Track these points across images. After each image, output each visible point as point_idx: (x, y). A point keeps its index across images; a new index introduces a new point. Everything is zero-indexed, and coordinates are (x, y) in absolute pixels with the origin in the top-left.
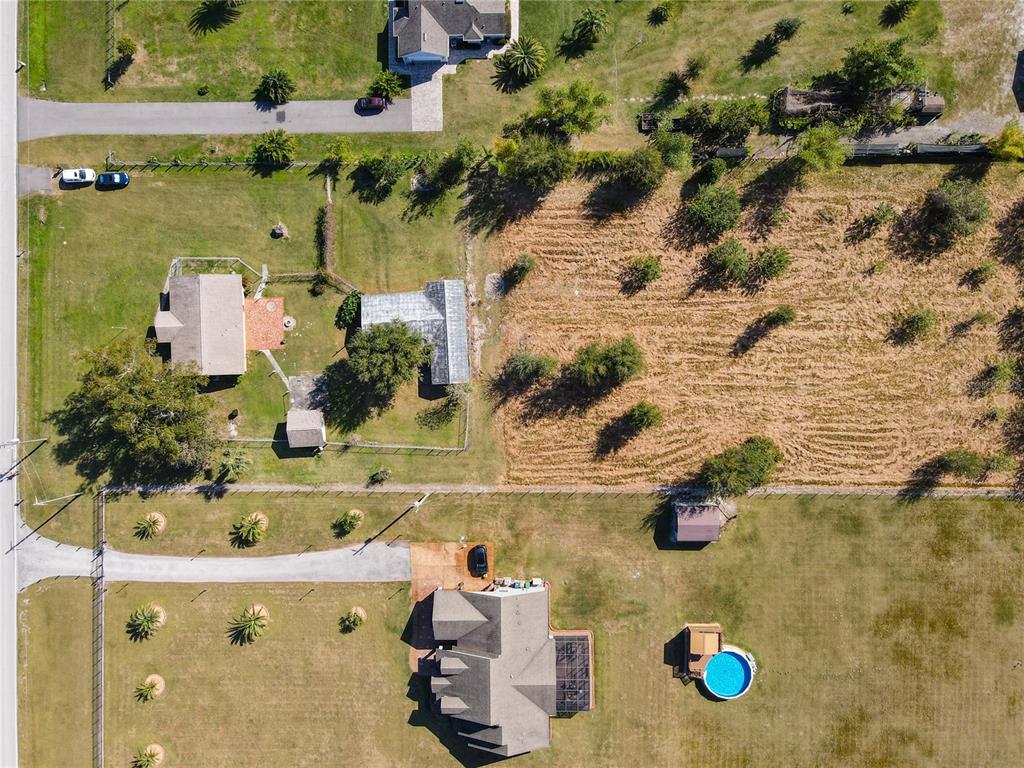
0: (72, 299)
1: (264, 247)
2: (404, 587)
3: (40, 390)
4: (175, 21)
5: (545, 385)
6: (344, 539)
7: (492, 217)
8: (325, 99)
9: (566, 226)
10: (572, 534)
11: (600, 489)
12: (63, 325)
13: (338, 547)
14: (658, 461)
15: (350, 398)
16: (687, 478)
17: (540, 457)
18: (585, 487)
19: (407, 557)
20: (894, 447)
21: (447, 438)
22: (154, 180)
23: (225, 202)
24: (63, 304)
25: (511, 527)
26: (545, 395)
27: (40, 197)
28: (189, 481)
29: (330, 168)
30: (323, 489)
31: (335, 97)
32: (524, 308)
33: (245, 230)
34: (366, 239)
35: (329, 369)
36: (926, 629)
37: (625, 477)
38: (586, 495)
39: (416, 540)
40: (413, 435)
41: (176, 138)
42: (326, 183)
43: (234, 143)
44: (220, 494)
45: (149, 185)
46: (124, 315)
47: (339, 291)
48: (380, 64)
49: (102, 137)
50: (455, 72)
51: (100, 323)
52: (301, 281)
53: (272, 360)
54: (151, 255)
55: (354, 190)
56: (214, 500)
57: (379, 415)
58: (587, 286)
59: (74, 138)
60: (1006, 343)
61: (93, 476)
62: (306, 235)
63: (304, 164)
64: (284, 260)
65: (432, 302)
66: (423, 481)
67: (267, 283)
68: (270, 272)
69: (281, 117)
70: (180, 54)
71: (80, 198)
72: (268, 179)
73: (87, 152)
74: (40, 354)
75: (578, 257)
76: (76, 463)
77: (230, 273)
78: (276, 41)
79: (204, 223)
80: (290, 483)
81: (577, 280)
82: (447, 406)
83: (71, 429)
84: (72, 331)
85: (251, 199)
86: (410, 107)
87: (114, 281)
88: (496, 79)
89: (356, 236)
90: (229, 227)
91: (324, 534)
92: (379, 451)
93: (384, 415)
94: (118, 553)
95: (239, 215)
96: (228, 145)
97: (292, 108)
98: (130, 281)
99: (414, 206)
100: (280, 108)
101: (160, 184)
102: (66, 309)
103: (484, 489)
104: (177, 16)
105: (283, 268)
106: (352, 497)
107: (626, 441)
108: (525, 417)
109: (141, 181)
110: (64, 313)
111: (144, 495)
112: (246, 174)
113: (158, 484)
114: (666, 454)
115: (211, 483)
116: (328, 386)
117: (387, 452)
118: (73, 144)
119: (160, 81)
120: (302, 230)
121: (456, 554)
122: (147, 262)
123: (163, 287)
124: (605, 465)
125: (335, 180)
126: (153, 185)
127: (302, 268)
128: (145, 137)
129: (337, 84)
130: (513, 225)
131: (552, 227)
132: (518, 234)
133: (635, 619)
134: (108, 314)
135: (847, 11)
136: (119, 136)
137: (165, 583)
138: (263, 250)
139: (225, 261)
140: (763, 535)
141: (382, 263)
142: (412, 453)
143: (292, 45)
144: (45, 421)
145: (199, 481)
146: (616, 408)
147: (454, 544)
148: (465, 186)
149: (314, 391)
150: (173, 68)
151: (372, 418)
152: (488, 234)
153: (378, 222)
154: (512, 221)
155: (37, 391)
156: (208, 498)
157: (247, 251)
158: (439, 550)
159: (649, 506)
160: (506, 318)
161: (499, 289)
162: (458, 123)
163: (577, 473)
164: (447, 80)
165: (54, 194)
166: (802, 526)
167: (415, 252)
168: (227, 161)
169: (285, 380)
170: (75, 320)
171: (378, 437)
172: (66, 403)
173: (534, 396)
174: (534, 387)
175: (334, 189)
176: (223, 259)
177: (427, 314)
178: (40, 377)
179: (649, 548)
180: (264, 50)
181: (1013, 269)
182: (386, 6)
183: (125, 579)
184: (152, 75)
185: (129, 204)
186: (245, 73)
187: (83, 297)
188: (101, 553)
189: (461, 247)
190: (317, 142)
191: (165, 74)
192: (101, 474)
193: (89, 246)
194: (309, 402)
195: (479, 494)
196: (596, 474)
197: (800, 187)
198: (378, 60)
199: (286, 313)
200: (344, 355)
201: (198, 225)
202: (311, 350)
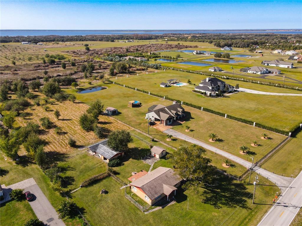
1: (114, 193)
3: (245, 219)
6: (176, 139)
7: (61, 156)
8: (33, 212)
9: (54, 146)
10: (131, 120)
11: (118, 121)
13: (179, 138)
18: (120, 122)
19: (166, 131)
23: (106, 214)
29: (67, 194)
30: (170, 147)
31: (30, 209)
33: (112, 201)
34: (88, 173)
35: (138, 160)
37: (112, 120)
39: (160, 131)
40: (138, 142)
46: (184, 213)
47: (112, 169)
48: (7, 204)
51: (197, 218)
53: (150, 170)
55: (71, 184)
57: (140, 147)
61: (241, 185)
62: (99, 185)
64: (114, 186)
65: (97, 148)
66: (146, 136)
67: (127, 185)
68: (122, 186)
69: (51, 220)
72: (84, 208)
76: (246, 191)
79: (121, 214)
85: (97, 207)
88: (4, 176)
90: (116, 206)
91: (179, 141)
94: (246, 167)
95: (108, 207)
97: (43, 219)
99: (68, 170)
100: (46, 223)
103: (137, 130)
105: (117, 184)
106: (165, 142)
111: (225, 172)
112: (87, 216)
113: (218, 171)
116: (143, 158)
117: (147, 142)
120: (98, 187)
122: (156, 221)
123: (159, 210)
124: (112, 122)
125: (70, 190)
127: (113, 180)
129: (23, 212)
131: (56, 148)
132: (62, 151)
133: (138, 110)
134: (190, 218)
137: (234, 155)
138: (116, 192)
141: (94, 166)
144: (250, 209)
147: (154, 128)
149: (148, 159)
152: (67, 155)
153: (80, 174)
154: (59, 153)
155: (247, 220)
157: (120, 196)
158: (158, 128)
159: (115, 116)
161: (83, 147)
162: (27, 176)
164: (8, 185)
167: (85, 163)
169: (152, 165)
171: (145, 145)
172: (235, 207)
173: (107, 133)
175: (75, 189)
177: (101, 146)
179: (123, 114)
189: (75, 156)
192: (237, 183)
194: (152, 158)
195: (139, 130)
196: (115, 122)
198: (5, 205)
199: (131, 176)
200: (131, 159)
201: (124, 216)
202: (138, 165)
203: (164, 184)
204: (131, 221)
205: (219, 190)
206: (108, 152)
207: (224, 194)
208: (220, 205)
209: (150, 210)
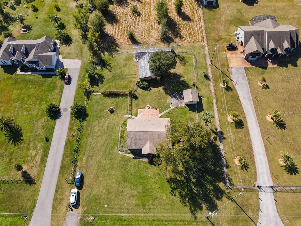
0: (134, 202)
1: (116, 116)
2: (246, 69)
3: (181, 221)
4: (13, 152)
5: (170, 33)
6: (232, 88)
7: (113, 47)
8: (62, 95)
9: (119, 29)
10: (218, 26)
11: (202, 21)
12: (148, 208)
13: (236, 90)
14: (192, 8)
15: (177, 86)
16: (196, 2)
17: (194, 34)
18: (202, 23)
19: (235, 68)
21: (190, 58)
22: (82, 161)
23: (96, 131)
24: (137, 207)
25: (219, 41)
26: (173, 33)
27: (81, 219)
28: (218, 146)
29: (88, 94)
30: (214, 95)
31: (61, 92)
32: (145, 39)
33: (109, 123)
34: (117, 81)
35: (166, 93)
37: (198, 15)
38: (205, 24)
39: (228, 66)
40: (190, 67)
41: (65, 152)
42: (94, 95)
43: (72, 128)
44: (222, 133)
45: (84, 163)
46: (143, 176)
47: (136, 90)
48: (53, 77)
49: (57, 185)
50: (62, 56)
51: (147, 187)
52: (132, 103)
53: (163, 113)
54: (116, 163)
55: (98, 86)
56: (225, 136)
57: (183, 77)
58: (138, 24)
59: (55, 200)
61: (222, 192)
62: (113, 101)
63: (85, 102)
64: (123, 109)
65: (142, 57)
66: (206, 64)
67: (132, 115)
68: (127, 113)
69: (66, 110)
70: (28, 150)
71: (85, 197)
72: (89, 115)
73: (63, 193)
74: (162, 221)
75: (129, 26)
76: (216, 201)
77: (126, 129)
78: (34, 112)
79: (104, 139)
80: (213, 107)
81: (136, 26)
82: (178, 58)
83: (199, 203)
84: (150, 202)
85: (97, 121)
86: (71, 69)
87: (126, 180)
88: (67, 45)
89: (115, 85)
90: (107, 130)
91: (232, 94)
92: (197, 77)
93: (183, 76)
94: (258, 179)
95: (102, 126)
96: (72, 130)
97: (62, 106)
98: (127, 172)
99: (106, 68)
100: (61, 110)
101: (84, 158)
102: (140, 206)
103: (207, 48)
104: (12, 151)
105: (126, 109)
106: (216, 85)
107: (186, 15)
108: (181, 38)
109: (82, 167)
110: (141, 207)
111: (227, 167)
112: (85, 123)
113: (221, 160)
114: (190, 7)
115: (217, 137)
116: (173, 93)
117: (197, 75)
118: (57, 201)
119: (38, 158)
120: (111, 102)
121: (231, 54)
122: (119, 164)
123: (130, 157)
124: (195, 19)
125: (93, 92)
126: (84, 161)
127: (126, 103)
128: (62, 165)
129: (57, 91)
130: (117, 41)
131: (118, 32)
132: (120, 40)
133: (242, 12)
134: (142, 184)
136: (59, 177)
137: (267, 157)
138: (118, 117)
139: (121, 131)
141: (127, 77)
142: (196, 67)
143: (38, 106)
144: (196, 218)
145: (218, 143)
146: (176, 17)
147: (227, 55)
148: (102, 54)
149: (175, 98)
150: (34, 153)
151: (184, 80)
152: (119, 48)
153: (111, 78)
154: (115, 41)
155: (181, 223)
156: (224, 138)
157: (118, 122)
158: (230, 59)
159: (206, 10)
160: (148, 43)
161: (138, 45)
162: (80, 56)
163: (198, 25)
164: (64, 58)
165: (81, 211)
167: (124, 67)
168: (79, 130)
169: (171, 108)
170: (145, 200)
171: (192, 77)
172: (186, 206)
173: (174, 36)
174: (171, 36)
175: (97, 92)
176: (120, 132)
177: (146, 58)
178: (174, 221)
179: (219, 10)
180: (36, 117)
182: (32, 75)
183: (270, 176)
184: (34, 162)
185: (91, 173)
186: (44, 123)
187: (134, 196)
188: (259, 187)
189: (123, 54)
190: (78, 98)
191: (36, 156)
192: (220, 188)
193: (109, 193)
194: (180, 100)
195: (208, 49)
196: (198, 21)
198: (52, 78)
199: (144, 108)
200: (161, 88)
201: (105, 142)
202: (159, 99)
203: (149, 141)
204: (106, 150)
205: (194, 180)
206: (145, 69)
207: (193, 187)
208: (177, 194)
209: (124, 153)
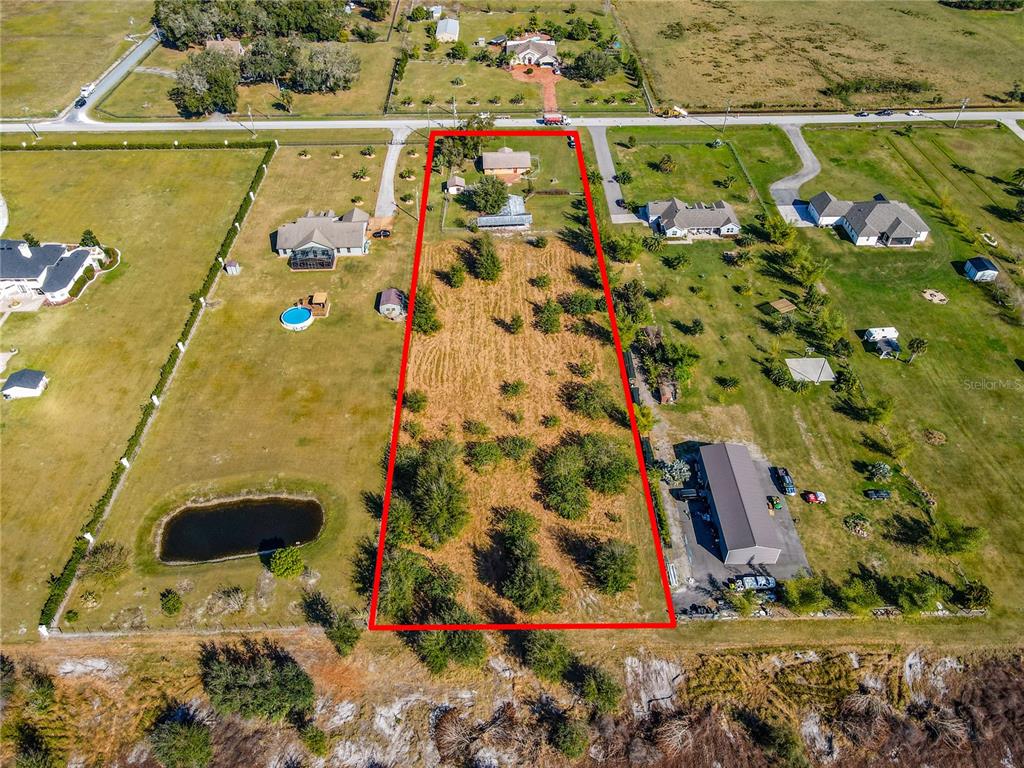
4: (650, 158)
6: (399, 199)
7: (568, 238)
8: (622, 192)
9: (566, 261)
13: (395, 197)
20: (430, 386)
25: (398, 245)
26: (470, 255)
31: (624, 195)
32: (519, 248)
33: (553, 174)
34: (552, 204)
36: (303, 404)
39: (396, 218)
41: (594, 158)
50: (644, 225)
55: (576, 200)
58: (533, 267)
60: (501, 440)
65: (520, 214)
67: (528, 179)
68: (533, 180)
69: (611, 182)
70: (635, 159)
75: (549, 264)
78: (648, 181)
79: (556, 165)
81: (536, 264)
85: (568, 175)
86: (623, 214)
89: (555, 202)
90: (554, 170)
91: (402, 194)
92: (443, 208)
93: (462, 209)
94: (402, 147)
95: (560, 173)
96: (594, 169)
97: (616, 185)
99: (570, 215)
100: (615, 181)
101: (572, 155)
105: (536, 183)
107: (443, 281)
108: (458, 249)
109: (574, 152)
111: (426, 153)
112: (581, 174)
114: (434, 296)
117: (442, 210)
119: (620, 155)
120: (555, 188)
125: (582, 195)
126: (571, 153)
128: (594, 152)
130: (565, 245)
131: (565, 256)
132: (561, 246)
135: (720, 362)
137: (386, 158)
140: (379, 333)
143: (647, 184)
148: (583, 229)
150: (627, 158)
152: (560, 237)
153: (561, 207)
154: (567, 244)
160: (515, 243)
161: (529, 240)
162: (617, 227)
164: (640, 223)
166: (383, 348)
167: (548, 216)
168: (587, 169)
171: (450, 208)
173: (470, 252)
175: (577, 195)
177: (513, 212)
179: (379, 290)
180: (643, 177)
181: (557, 442)
183: (389, 149)
184: (623, 153)
186: (630, 173)
188: (402, 144)
189: (551, 229)
190: (600, 191)
191: (624, 156)
194: (469, 190)
196: (424, 272)
197: (603, 345)
